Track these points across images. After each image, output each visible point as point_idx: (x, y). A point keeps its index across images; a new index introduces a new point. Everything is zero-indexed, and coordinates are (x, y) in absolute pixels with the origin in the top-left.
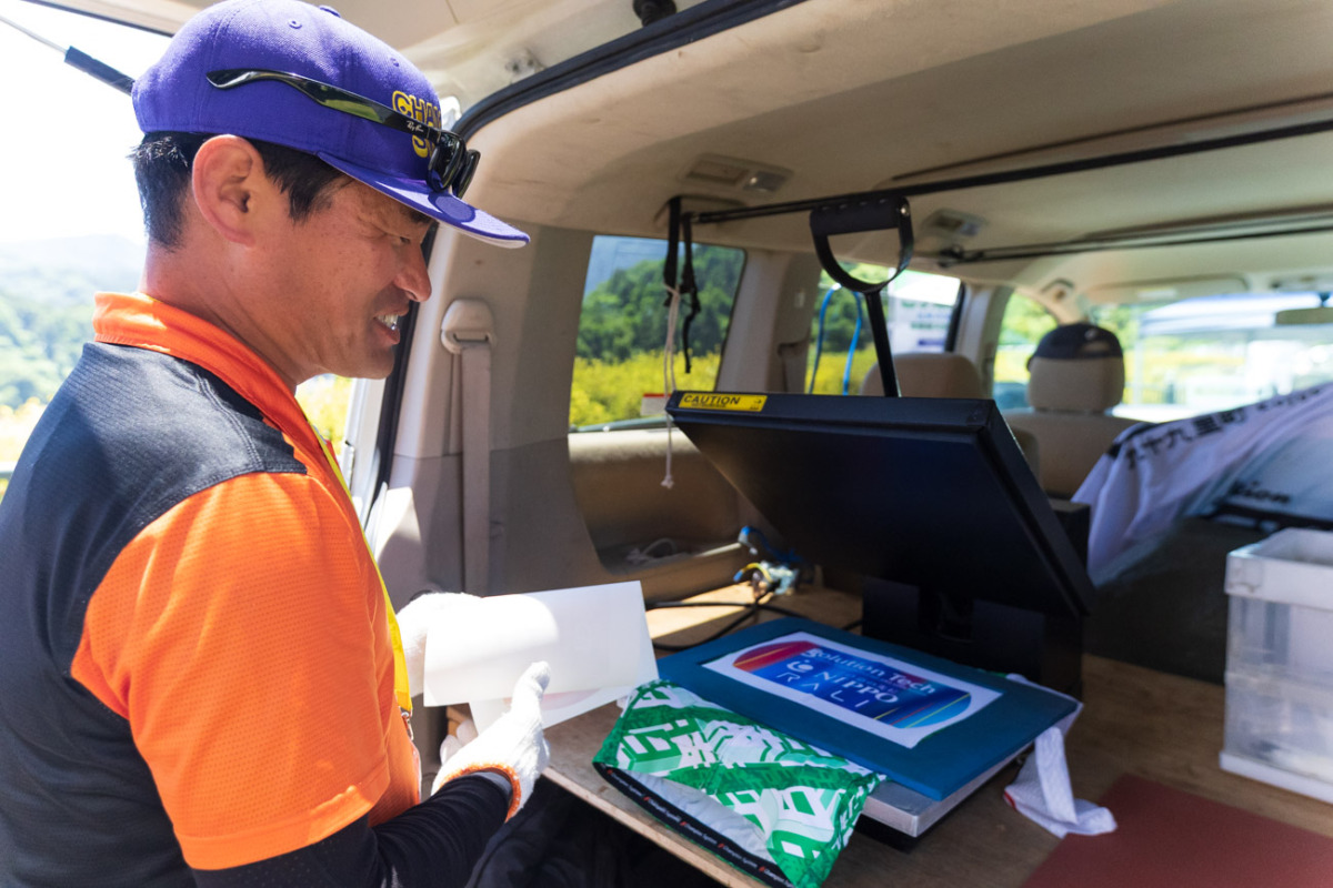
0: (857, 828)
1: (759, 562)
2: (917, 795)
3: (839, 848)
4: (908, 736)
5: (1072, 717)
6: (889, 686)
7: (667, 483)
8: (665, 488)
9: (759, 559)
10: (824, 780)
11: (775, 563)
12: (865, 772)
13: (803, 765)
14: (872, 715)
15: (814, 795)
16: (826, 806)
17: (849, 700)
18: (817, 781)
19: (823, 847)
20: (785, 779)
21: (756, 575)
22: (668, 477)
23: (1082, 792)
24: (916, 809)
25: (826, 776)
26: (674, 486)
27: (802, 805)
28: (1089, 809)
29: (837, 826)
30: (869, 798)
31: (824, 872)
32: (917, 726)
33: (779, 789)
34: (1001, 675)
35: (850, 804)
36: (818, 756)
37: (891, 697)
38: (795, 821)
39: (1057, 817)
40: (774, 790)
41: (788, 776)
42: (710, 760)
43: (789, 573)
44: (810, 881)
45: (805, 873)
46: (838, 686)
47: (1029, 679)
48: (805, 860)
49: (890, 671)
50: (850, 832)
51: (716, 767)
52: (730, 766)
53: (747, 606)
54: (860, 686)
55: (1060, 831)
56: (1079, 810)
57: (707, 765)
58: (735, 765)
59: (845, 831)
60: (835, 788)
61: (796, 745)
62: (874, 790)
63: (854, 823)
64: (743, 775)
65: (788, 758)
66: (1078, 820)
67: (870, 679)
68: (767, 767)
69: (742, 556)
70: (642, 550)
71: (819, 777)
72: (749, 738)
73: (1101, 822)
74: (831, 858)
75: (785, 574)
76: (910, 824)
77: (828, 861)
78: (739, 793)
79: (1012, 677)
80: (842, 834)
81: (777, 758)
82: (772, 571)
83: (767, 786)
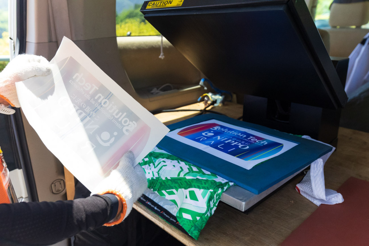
0: (218, 207)
1: (208, 93)
2: (247, 192)
3: (209, 215)
4: (248, 164)
5: (330, 153)
6: (246, 142)
7: (161, 57)
8: (160, 59)
9: (208, 92)
10: (204, 185)
11: (215, 93)
12: (224, 181)
13: (195, 178)
14: (234, 155)
15: (199, 192)
16: (204, 197)
17: (226, 148)
18: (201, 186)
19: (201, 215)
20: (188, 184)
21: (206, 98)
22: (162, 54)
23: (329, 185)
24: (244, 199)
25: (205, 183)
26: (164, 58)
27: (193, 197)
28: (332, 194)
29: (209, 206)
30: (223, 193)
31: (202, 226)
32: (254, 160)
33: (185, 189)
34: (300, 136)
35: (215, 196)
36: (204, 174)
37: (246, 147)
38: (190, 205)
39: (317, 197)
40: (183, 189)
41: (189, 183)
42: (156, 175)
43: (221, 97)
44: (194, 230)
45: (192, 227)
46: (223, 142)
47: (312, 138)
48: (193, 221)
49: (249, 135)
50: (215, 208)
51: (158, 179)
52: (164, 179)
53: (201, 111)
54: (233, 142)
55: (318, 203)
56: (327, 194)
57: (155, 178)
58: (166, 178)
59: (212, 208)
60: (208, 189)
61: (195, 169)
62: (227, 190)
63: (217, 205)
64: (170, 183)
65: (189, 175)
66: (326, 199)
67: (238, 139)
68: (180, 179)
69: (201, 91)
70: (158, 89)
71: (202, 184)
72: (174, 166)
73: (337, 199)
74: (205, 220)
75: (219, 98)
76: (241, 206)
77: (203, 221)
78: (167, 191)
79: (304, 137)
80: (211, 210)
81: (185, 175)
82: (213, 96)
83: (180, 188)
